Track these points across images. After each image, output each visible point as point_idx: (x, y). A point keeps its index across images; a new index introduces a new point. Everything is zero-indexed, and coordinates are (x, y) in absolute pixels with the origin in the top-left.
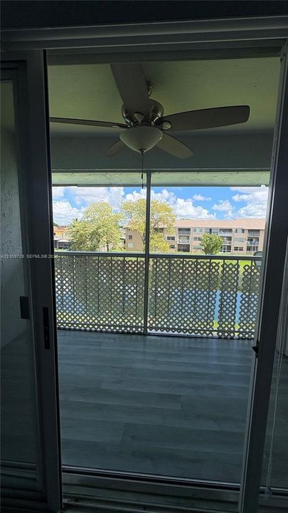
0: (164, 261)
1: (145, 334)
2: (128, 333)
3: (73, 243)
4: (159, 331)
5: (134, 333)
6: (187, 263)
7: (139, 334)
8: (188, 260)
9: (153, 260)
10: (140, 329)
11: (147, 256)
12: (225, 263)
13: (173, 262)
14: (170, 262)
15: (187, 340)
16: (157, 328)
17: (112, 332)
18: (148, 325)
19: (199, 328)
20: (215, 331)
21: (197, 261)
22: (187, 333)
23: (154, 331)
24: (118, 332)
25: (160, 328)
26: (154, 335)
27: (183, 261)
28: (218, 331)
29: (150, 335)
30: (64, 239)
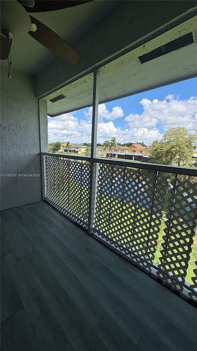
1: (89, 234)
2: (82, 227)
4: (100, 237)
5: (84, 229)
11: (92, 159)
16: (99, 233)
18: (93, 226)
19: (136, 253)
20: (155, 267)
23: (96, 234)
25: (102, 234)
26: (95, 238)
28: (158, 269)
30: (147, 155)
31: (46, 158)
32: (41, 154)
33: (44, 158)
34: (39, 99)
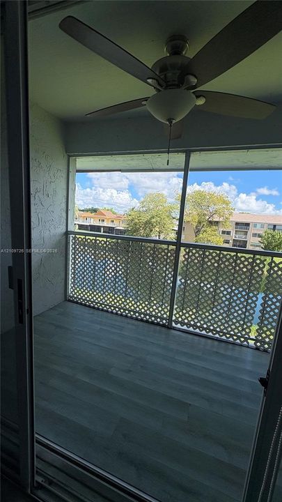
0: (197, 252)
1: (169, 327)
2: (152, 323)
3: (128, 230)
4: (185, 327)
5: (158, 324)
6: (225, 256)
7: (163, 326)
8: (225, 253)
9: (185, 250)
10: (164, 321)
11: (178, 244)
12: (273, 261)
13: (207, 254)
14: (204, 254)
15: (216, 343)
16: (182, 323)
17: (136, 319)
18: (174, 318)
19: (232, 333)
20: (252, 339)
21: (236, 256)
22: (217, 336)
23: (179, 326)
24: (142, 320)
25: (186, 324)
26: (179, 330)
27: (220, 253)
28: (256, 340)
29: (174, 329)
30: (121, 226)
31: (74, 238)
32: (67, 233)
33: (71, 238)
34: (69, 156)
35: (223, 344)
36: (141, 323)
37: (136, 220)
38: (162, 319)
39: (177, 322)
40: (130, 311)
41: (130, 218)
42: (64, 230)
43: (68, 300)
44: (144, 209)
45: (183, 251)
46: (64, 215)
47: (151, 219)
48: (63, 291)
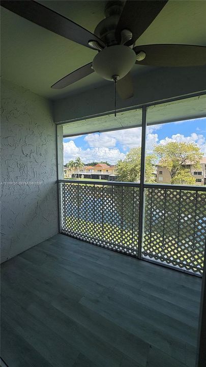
0: (159, 192)
1: (138, 258)
2: (125, 254)
4: (153, 259)
5: (130, 255)
6: (185, 194)
7: (134, 256)
8: (185, 191)
9: (148, 190)
10: (135, 253)
11: (142, 185)
13: (168, 192)
14: (165, 193)
15: (183, 276)
16: (151, 255)
17: (112, 250)
18: (143, 250)
19: (199, 266)
22: (184, 268)
23: (148, 257)
24: (116, 251)
25: (154, 256)
26: (148, 261)
27: (181, 192)
29: (144, 260)
30: (113, 174)
31: (63, 185)
32: (58, 182)
33: (61, 185)
34: (57, 125)
35: (190, 278)
36: (116, 254)
37: (125, 169)
38: (133, 250)
39: (146, 254)
40: (106, 243)
41: (119, 167)
42: (56, 180)
43: (62, 233)
44: (130, 160)
45: (146, 192)
46: (55, 168)
47: (135, 167)
48: (56, 226)
